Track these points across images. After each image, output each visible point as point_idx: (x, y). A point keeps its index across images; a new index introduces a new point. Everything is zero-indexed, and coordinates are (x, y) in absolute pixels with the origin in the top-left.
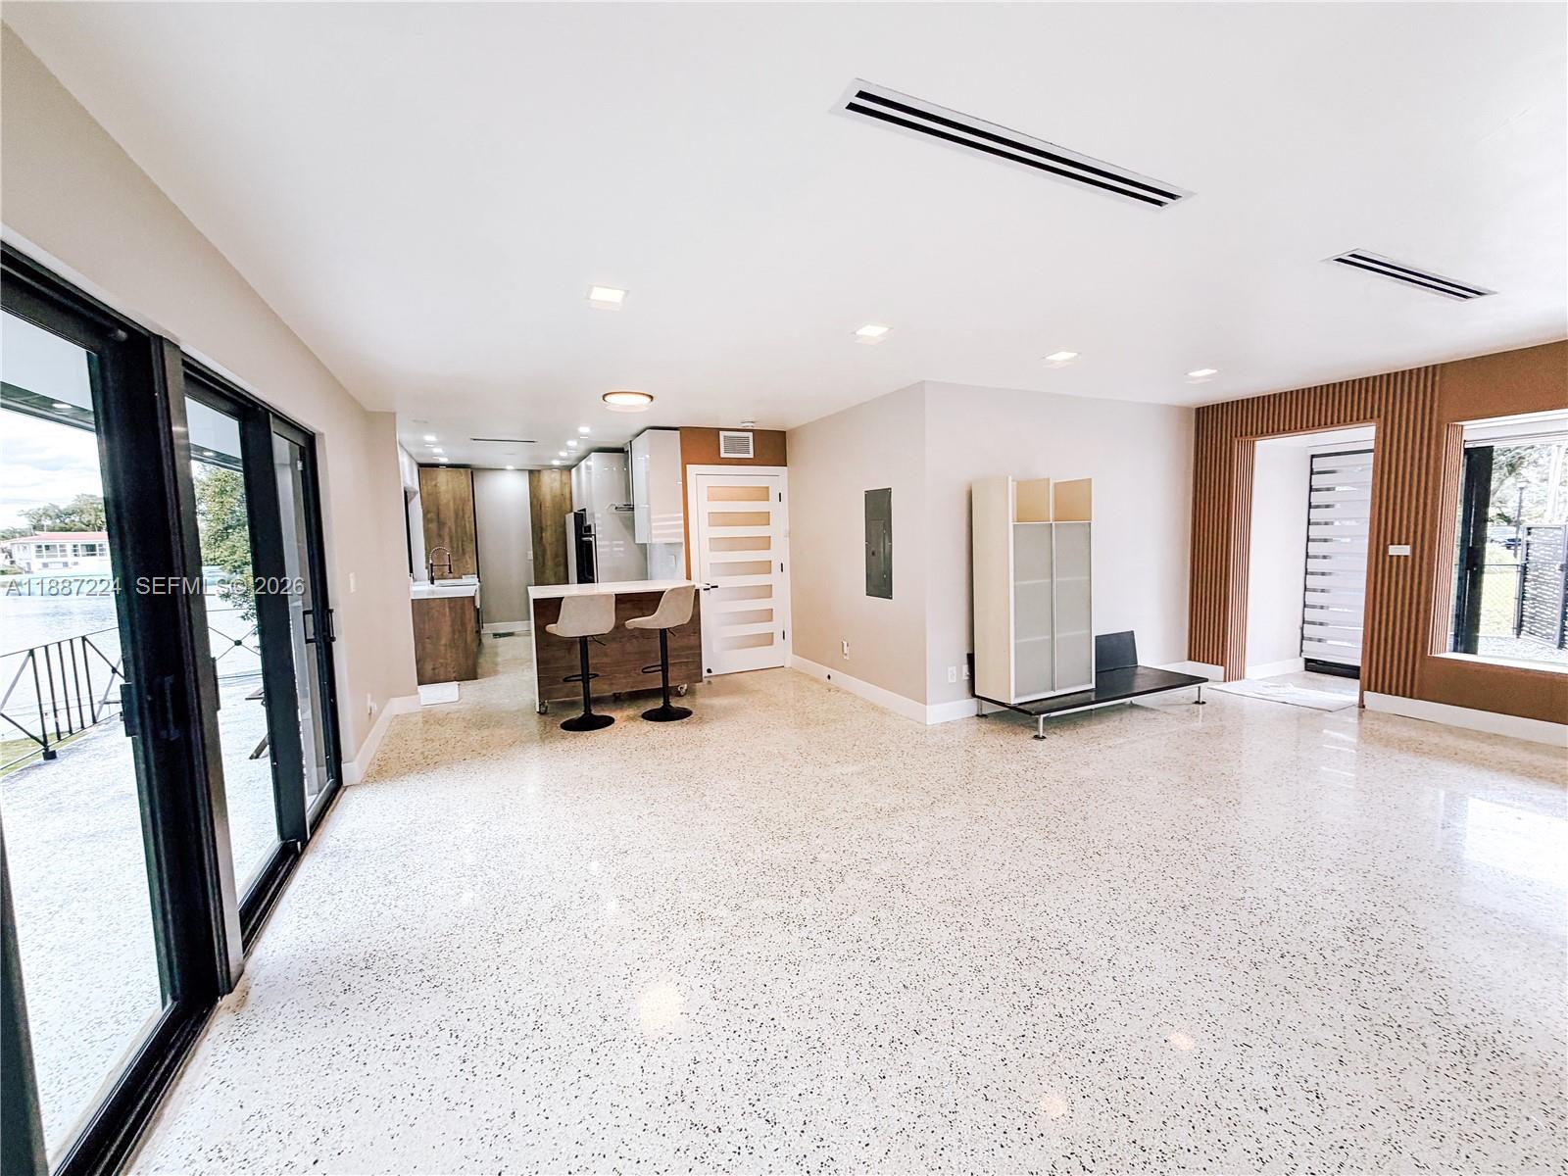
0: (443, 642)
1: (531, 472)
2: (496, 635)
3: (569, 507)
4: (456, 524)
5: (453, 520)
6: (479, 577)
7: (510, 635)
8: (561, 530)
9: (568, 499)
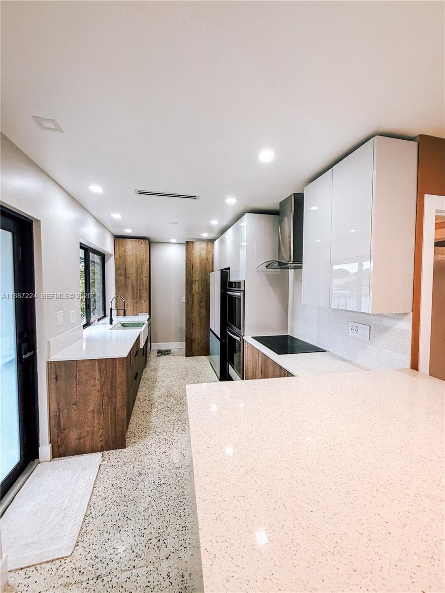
0: (91, 407)
1: (187, 242)
4: (137, 277)
5: (134, 275)
6: (150, 314)
7: (168, 354)
8: (205, 284)
9: (210, 263)
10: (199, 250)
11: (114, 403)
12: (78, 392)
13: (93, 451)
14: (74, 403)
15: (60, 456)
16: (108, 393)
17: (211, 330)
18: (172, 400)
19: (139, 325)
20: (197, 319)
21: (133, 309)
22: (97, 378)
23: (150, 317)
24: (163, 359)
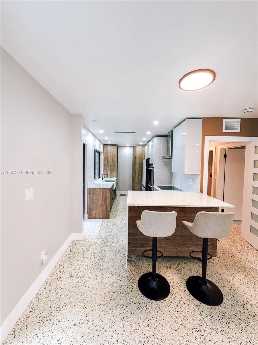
0: (99, 204)
1: (134, 147)
2: (121, 195)
3: (144, 157)
4: (112, 162)
6: (117, 178)
7: (124, 196)
8: (141, 165)
10: (139, 149)
11: (106, 203)
12: (96, 199)
13: (100, 218)
14: (94, 202)
15: (90, 219)
16: (104, 200)
17: (143, 185)
20: (137, 181)
21: (110, 175)
22: (101, 195)
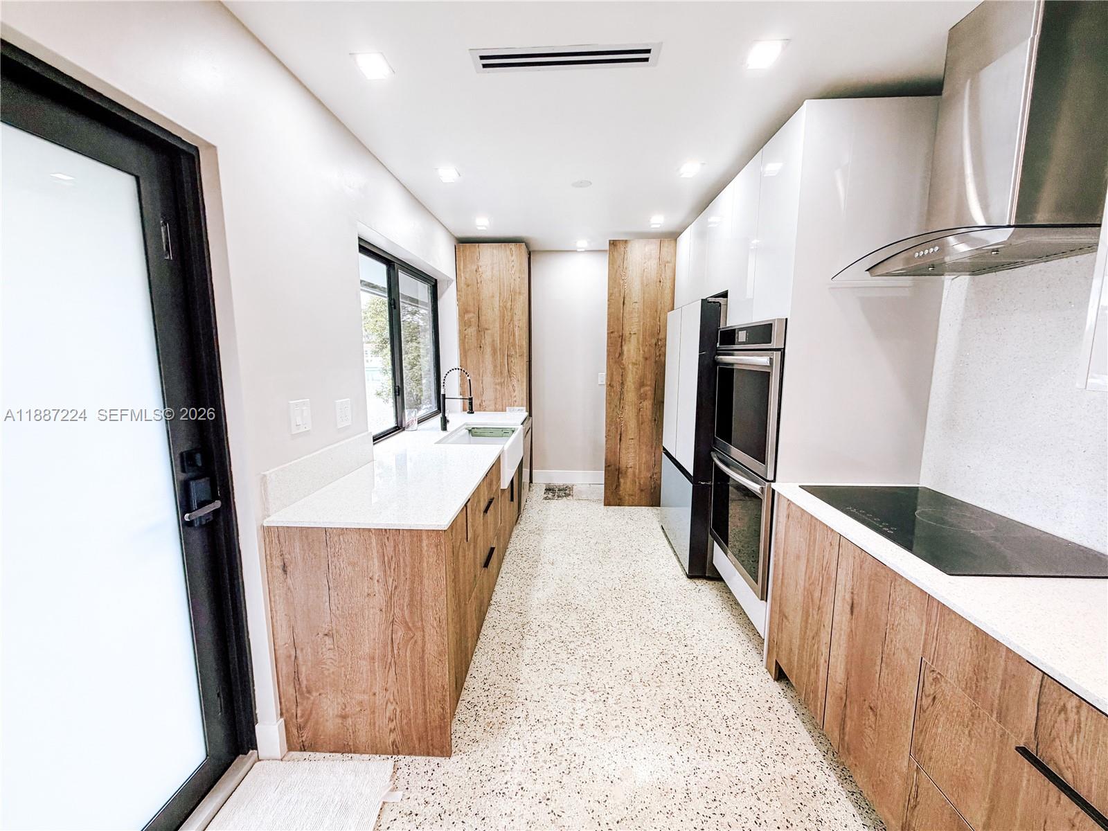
1: (613, 244)
2: (552, 492)
4: (502, 328)
5: (497, 325)
6: (529, 408)
7: (567, 495)
8: (654, 341)
9: (668, 291)
10: (641, 257)
11: (420, 642)
12: (333, 607)
13: (375, 749)
14: (326, 632)
15: (303, 749)
16: (403, 615)
17: (664, 449)
18: (572, 619)
19: (505, 432)
20: (632, 425)
21: (496, 398)
22: (376, 577)
23: (530, 415)
24: (557, 505)
